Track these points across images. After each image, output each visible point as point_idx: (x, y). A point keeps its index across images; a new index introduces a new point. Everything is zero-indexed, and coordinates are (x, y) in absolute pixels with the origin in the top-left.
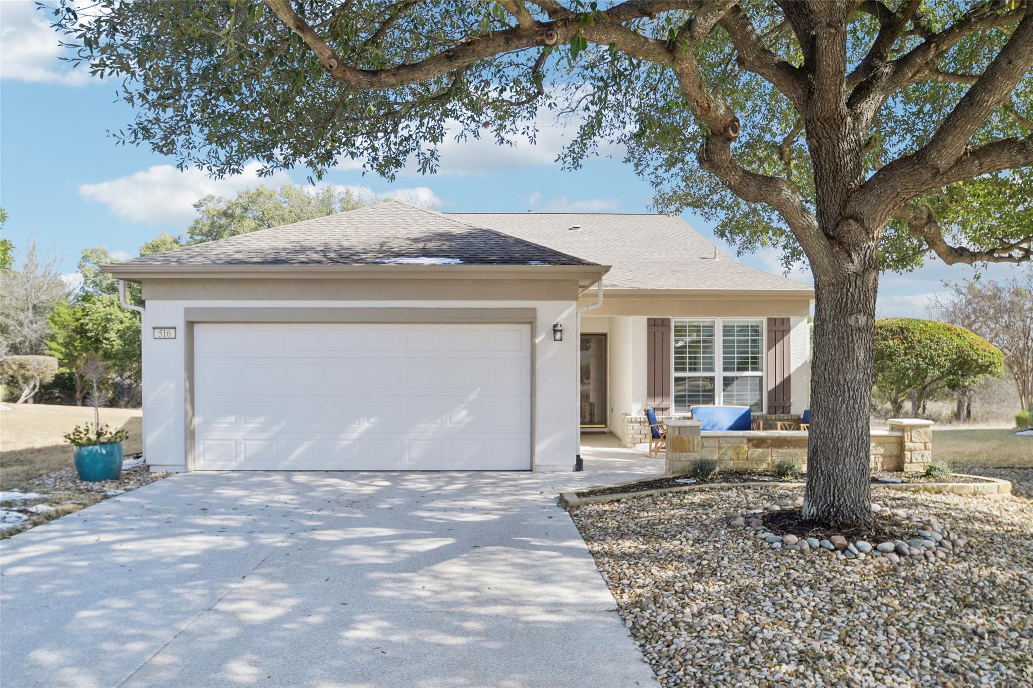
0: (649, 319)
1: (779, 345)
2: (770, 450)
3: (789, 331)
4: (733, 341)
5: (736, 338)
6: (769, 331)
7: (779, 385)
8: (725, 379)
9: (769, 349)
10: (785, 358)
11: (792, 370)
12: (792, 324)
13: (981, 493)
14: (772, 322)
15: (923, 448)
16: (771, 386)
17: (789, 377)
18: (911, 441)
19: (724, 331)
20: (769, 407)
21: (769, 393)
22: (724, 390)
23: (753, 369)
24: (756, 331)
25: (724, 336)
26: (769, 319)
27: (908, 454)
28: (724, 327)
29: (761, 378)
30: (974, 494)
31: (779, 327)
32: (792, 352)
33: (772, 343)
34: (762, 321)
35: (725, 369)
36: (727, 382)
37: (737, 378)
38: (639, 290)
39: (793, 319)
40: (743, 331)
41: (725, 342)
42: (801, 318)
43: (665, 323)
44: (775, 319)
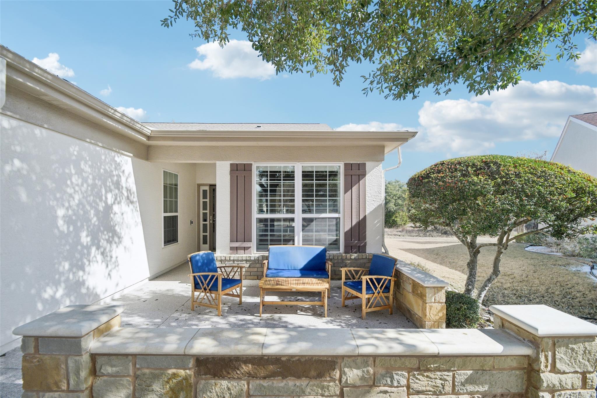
0: (231, 164)
1: (355, 188)
3: (364, 175)
4: (312, 185)
5: (314, 182)
6: (345, 175)
7: (355, 225)
8: (304, 219)
9: (346, 191)
10: (361, 200)
11: (368, 212)
12: (367, 168)
14: (348, 167)
15: (578, 383)
16: (348, 227)
17: (365, 218)
18: (554, 370)
19: (304, 176)
20: (346, 247)
21: (346, 234)
22: (303, 230)
23: (332, 211)
24: (334, 174)
25: (303, 180)
26: (345, 164)
28: (303, 172)
29: (338, 219)
31: (355, 172)
32: (368, 195)
33: (348, 187)
34: (340, 166)
35: (304, 211)
36: (307, 222)
37: (316, 219)
39: (369, 165)
40: (321, 175)
41: (304, 185)
42: (376, 163)
43: (247, 168)
44: (352, 164)
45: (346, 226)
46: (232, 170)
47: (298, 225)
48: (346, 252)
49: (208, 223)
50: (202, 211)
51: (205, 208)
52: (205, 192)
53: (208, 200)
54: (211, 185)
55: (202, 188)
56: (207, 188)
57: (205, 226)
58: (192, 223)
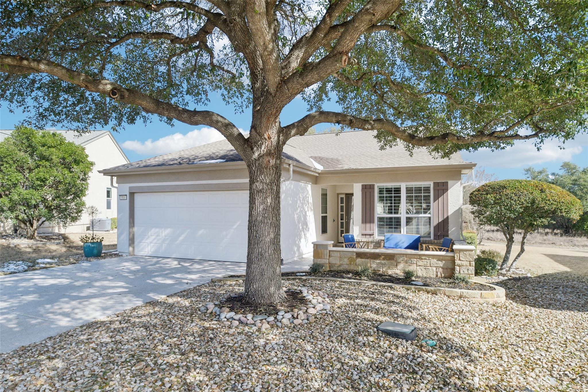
0: (362, 185)
1: (441, 199)
2: (369, 260)
3: (447, 190)
4: (412, 196)
5: (414, 195)
6: (434, 190)
7: (441, 222)
8: (407, 218)
9: (434, 201)
10: (445, 206)
11: (450, 213)
12: (449, 185)
13: (466, 297)
14: (436, 184)
15: (468, 264)
17: (448, 217)
18: (460, 260)
19: (407, 191)
20: (435, 235)
21: (435, 227)
22: (406, 225)
24: (427, 189)
25: (407, 193)
26: (434, 183)
27: (457, 268)
28: (407, 188)
29: (430, 218)
30: (461, 297)
31: (441, 188)
32: (449, 202)
33: (436, 198)
34: (431, 184)
35: (407, 213)
36: (409, 220)
37: (415, 218)
38: (353, 169)
39: (450, 183)
40: (419, 190)
41: (407, 197)
42: (456, 181)
43: (372, 187)
44: (438, 183)
45: (435, 223)
46: (362, 189)
47: (403, 221)
48: (435, 239)
49: (344, 221)
50: (340, 213)
51: (342, 211)
52: (342, 199)
53: (344, 205)
54: (346, 194)
55: (340, 196)
56: (344, 196)
57: (342, 223)
58: (334, 221)
